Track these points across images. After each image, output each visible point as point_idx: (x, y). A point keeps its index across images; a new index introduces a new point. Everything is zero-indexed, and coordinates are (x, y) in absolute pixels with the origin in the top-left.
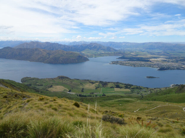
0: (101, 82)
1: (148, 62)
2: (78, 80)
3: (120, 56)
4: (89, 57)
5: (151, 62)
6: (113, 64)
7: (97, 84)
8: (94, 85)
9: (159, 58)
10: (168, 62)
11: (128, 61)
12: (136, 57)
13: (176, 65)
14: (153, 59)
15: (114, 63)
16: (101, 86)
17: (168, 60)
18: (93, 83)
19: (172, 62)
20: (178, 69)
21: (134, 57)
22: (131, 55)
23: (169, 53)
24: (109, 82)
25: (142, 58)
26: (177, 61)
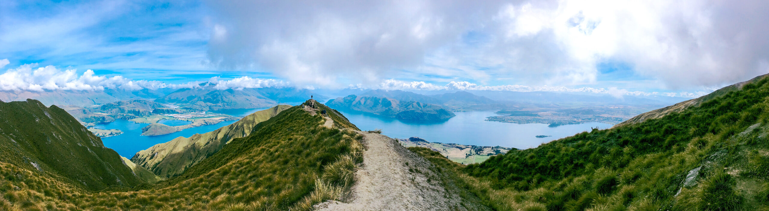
0: (474, 147)
1: (536, 116)
2: (440, 143)
3: (499, 110)
4: (455, 112)
5: (539, 116)
6: (490, 121)
7: (469, 149)
8: (464, 151)
9: (548, 110)
10: (559, 115)
11: (511, 115)
12: (521, 110)
13: (567, 118)
14: (542, 113)
15: (491, 119)
16: (475, 153)
17: (558, 113)
18: (461, 149)
19: (563, 115)
20: (570, 123)
21: (518, 110)
22: (514, 107)
23: (559, 105)
24: (485, 147)
25: (528, 112)
26: (568, 115)
